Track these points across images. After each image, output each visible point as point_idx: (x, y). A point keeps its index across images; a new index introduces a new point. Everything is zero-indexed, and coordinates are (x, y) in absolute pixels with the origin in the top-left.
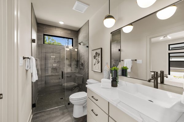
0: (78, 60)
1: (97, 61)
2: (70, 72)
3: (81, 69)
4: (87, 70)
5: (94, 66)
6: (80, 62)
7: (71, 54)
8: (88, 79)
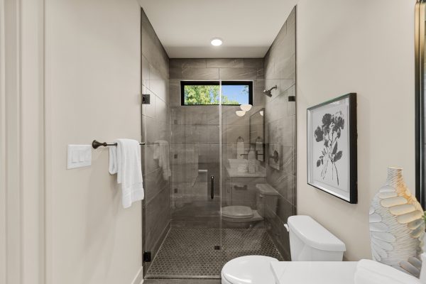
0: (266, 142)
1: (330, 150)
2: (243, 175)
3: (273, 170)
4: (290, 178)
5: (317, 171)
6: (271, 148)
7: (250, 126)
8: (295, 213)
